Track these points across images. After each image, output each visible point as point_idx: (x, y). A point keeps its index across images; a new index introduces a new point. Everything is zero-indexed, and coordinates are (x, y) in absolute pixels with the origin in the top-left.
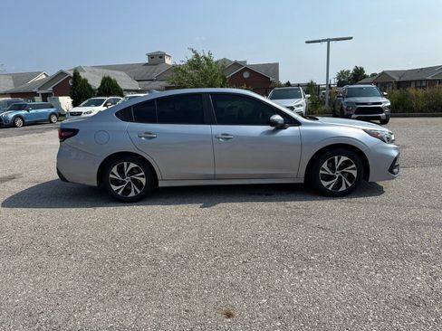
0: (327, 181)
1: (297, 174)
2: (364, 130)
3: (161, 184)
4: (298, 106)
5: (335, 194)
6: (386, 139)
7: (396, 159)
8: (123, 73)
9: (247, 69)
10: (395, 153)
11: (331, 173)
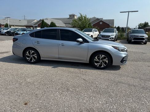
0: (97, 63)
1: (86, 60)
2: (112, 46)
3: (42, 59)
4: (112, 35)
5: (99, 68)
6: (120, 50)
7: (124, 58)
8: (61, 21)
9: (101, 21)
10: (124, 56)
11: (98, 61)
